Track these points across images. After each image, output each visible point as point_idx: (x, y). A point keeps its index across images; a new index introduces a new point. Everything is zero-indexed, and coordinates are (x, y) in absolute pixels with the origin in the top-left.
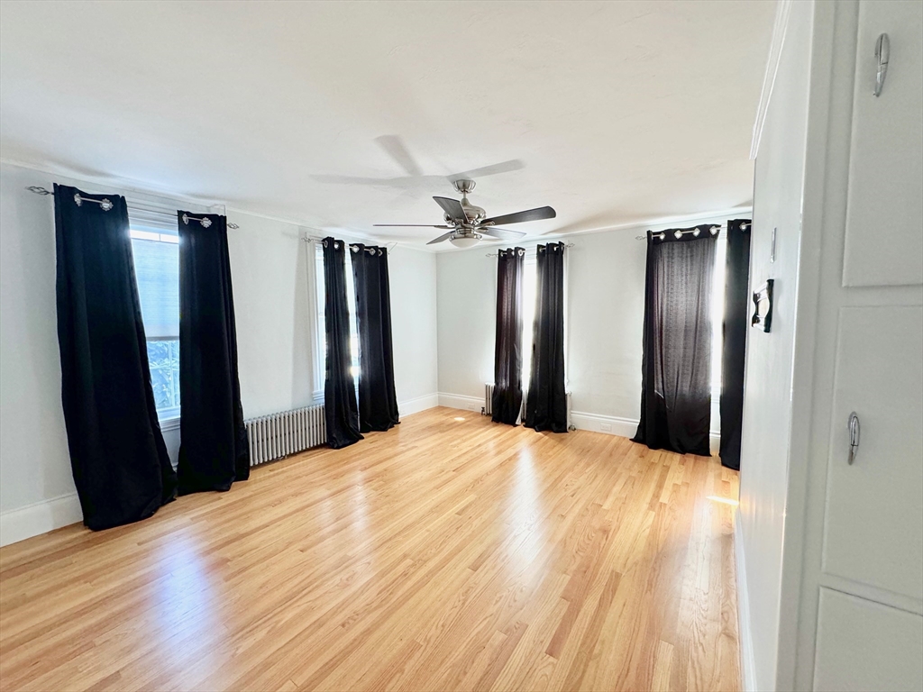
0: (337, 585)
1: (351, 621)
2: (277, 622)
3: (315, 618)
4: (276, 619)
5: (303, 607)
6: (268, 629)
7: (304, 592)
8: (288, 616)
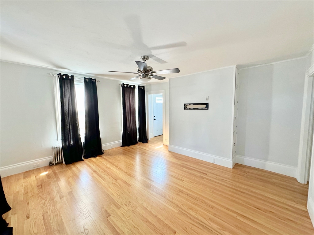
0: (196, 213)
1: (210, 206)
2: (219, 229)
3: (213, 217)
4: (219, 231)
5: (209, 222)
6: (224, 232)
7: (202, 224)
8: (215, 226)
